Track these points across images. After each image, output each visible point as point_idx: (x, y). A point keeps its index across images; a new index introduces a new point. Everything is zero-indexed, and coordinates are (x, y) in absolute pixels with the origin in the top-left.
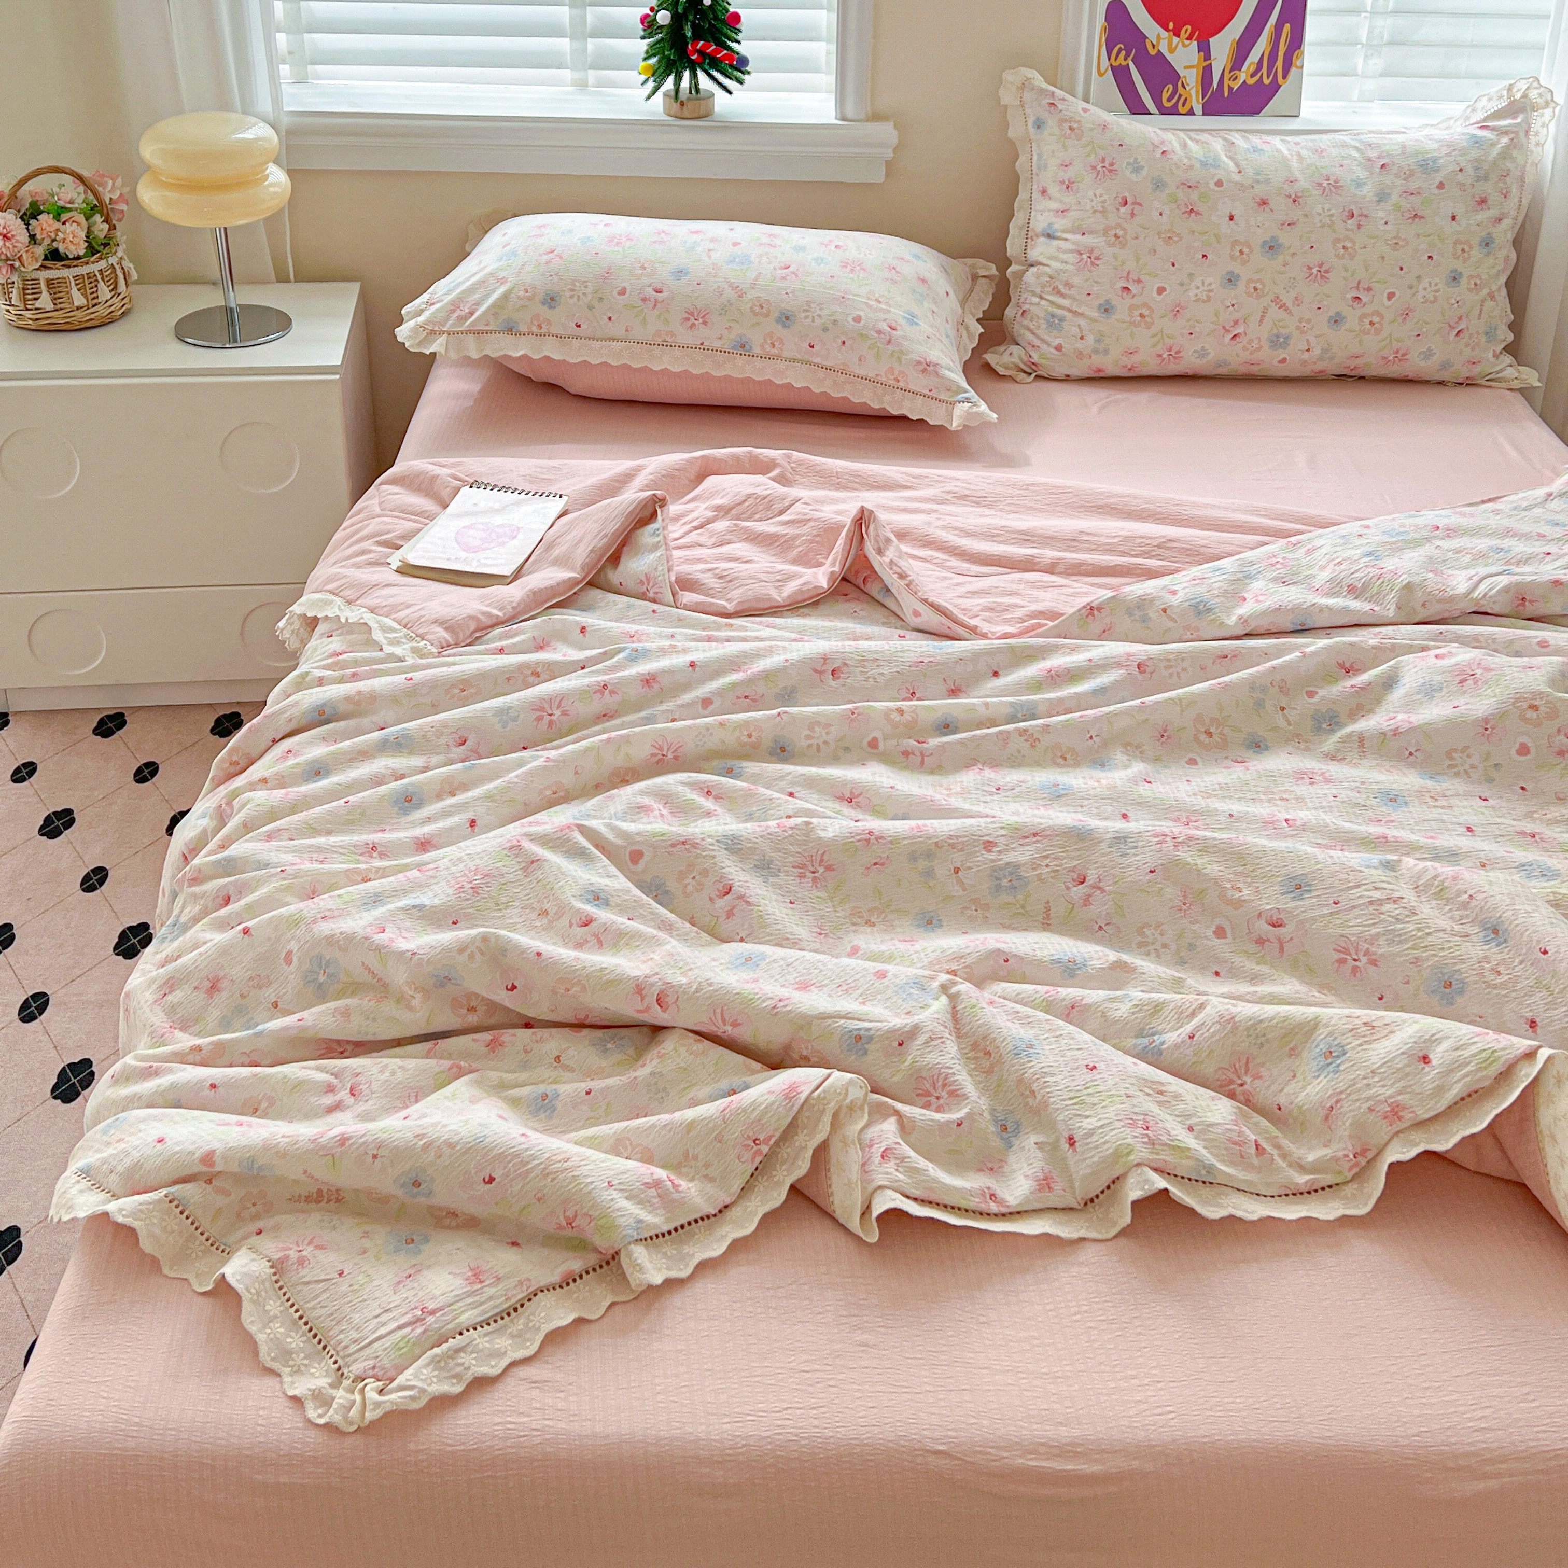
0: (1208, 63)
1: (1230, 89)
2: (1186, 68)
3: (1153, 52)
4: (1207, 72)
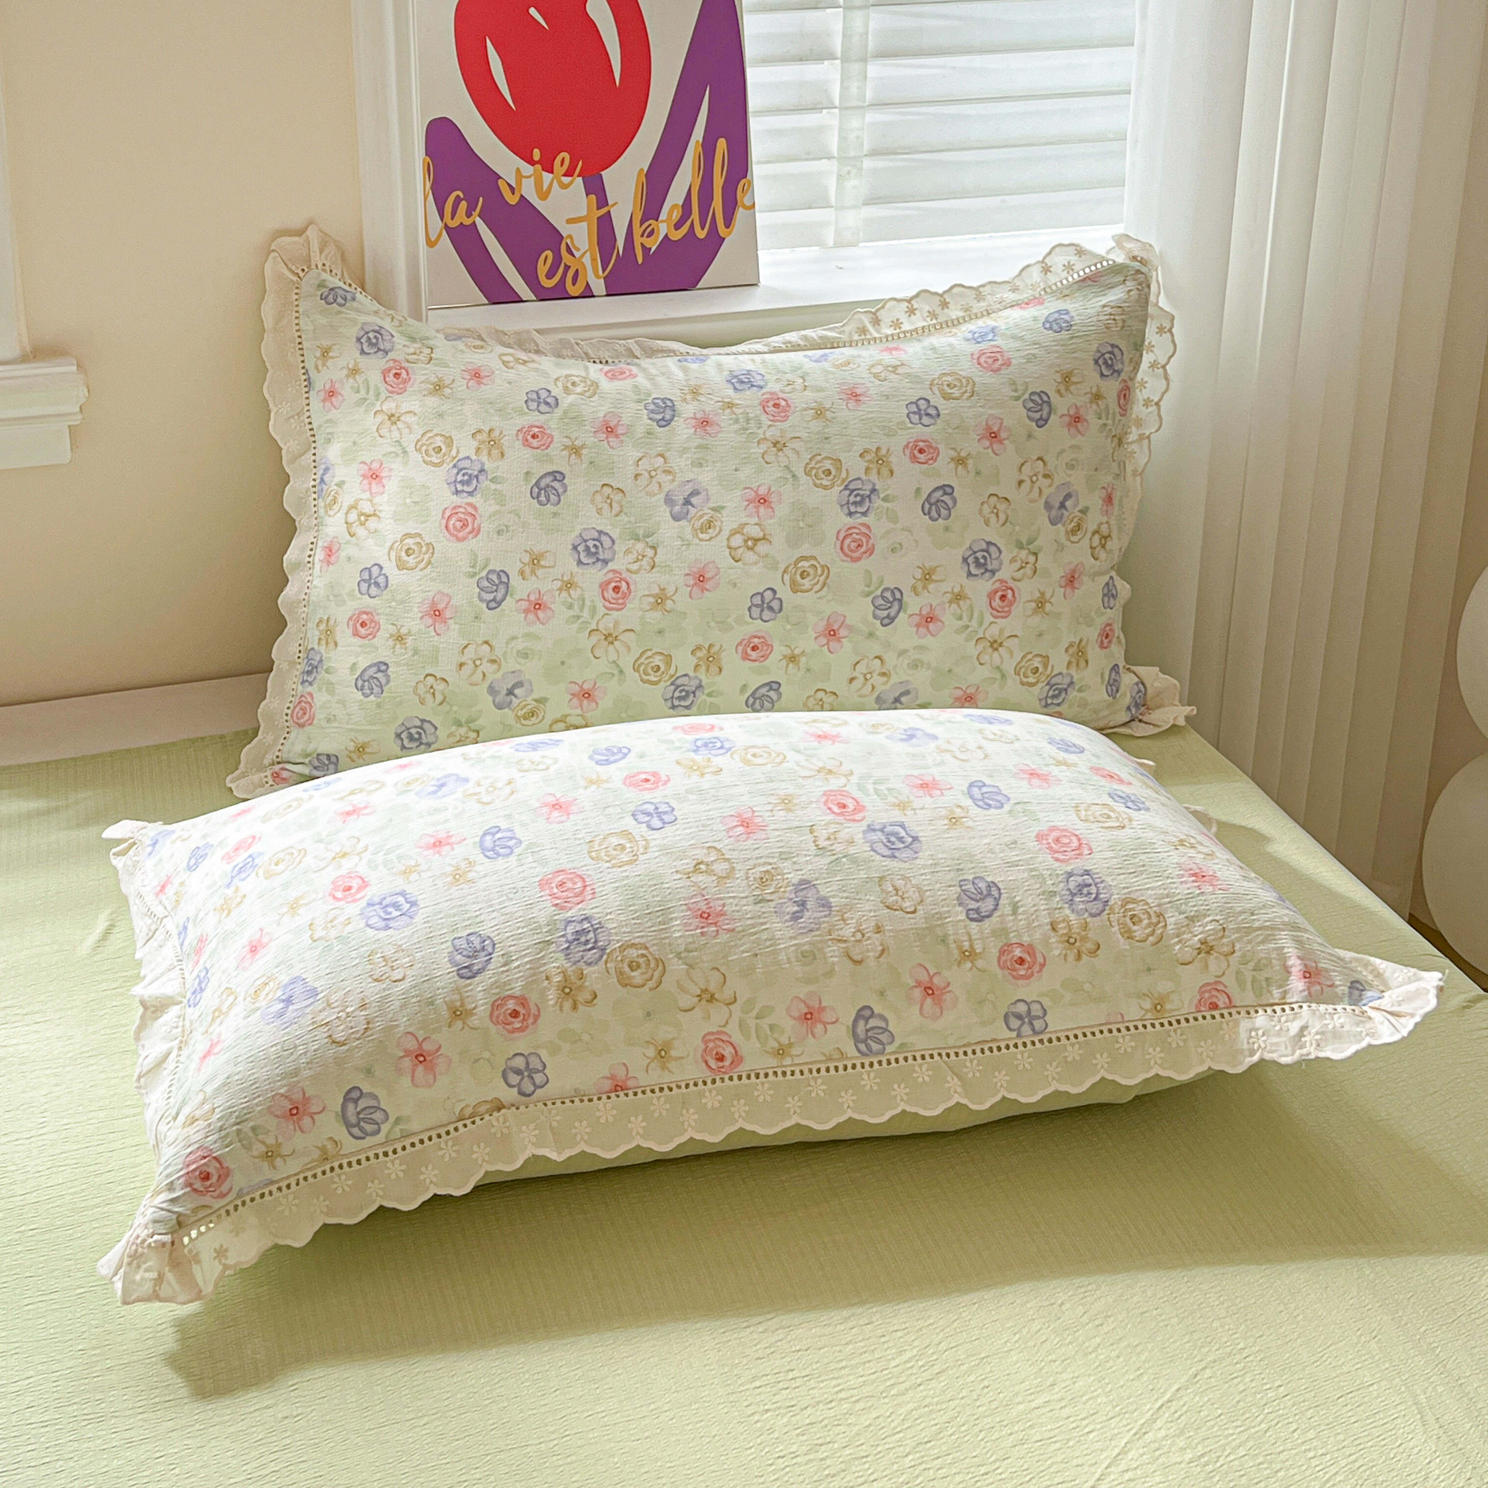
0: (603, 211)
1: (646, 250)
2: (570, 221)
3: (512, 200)
4: (605, 226)
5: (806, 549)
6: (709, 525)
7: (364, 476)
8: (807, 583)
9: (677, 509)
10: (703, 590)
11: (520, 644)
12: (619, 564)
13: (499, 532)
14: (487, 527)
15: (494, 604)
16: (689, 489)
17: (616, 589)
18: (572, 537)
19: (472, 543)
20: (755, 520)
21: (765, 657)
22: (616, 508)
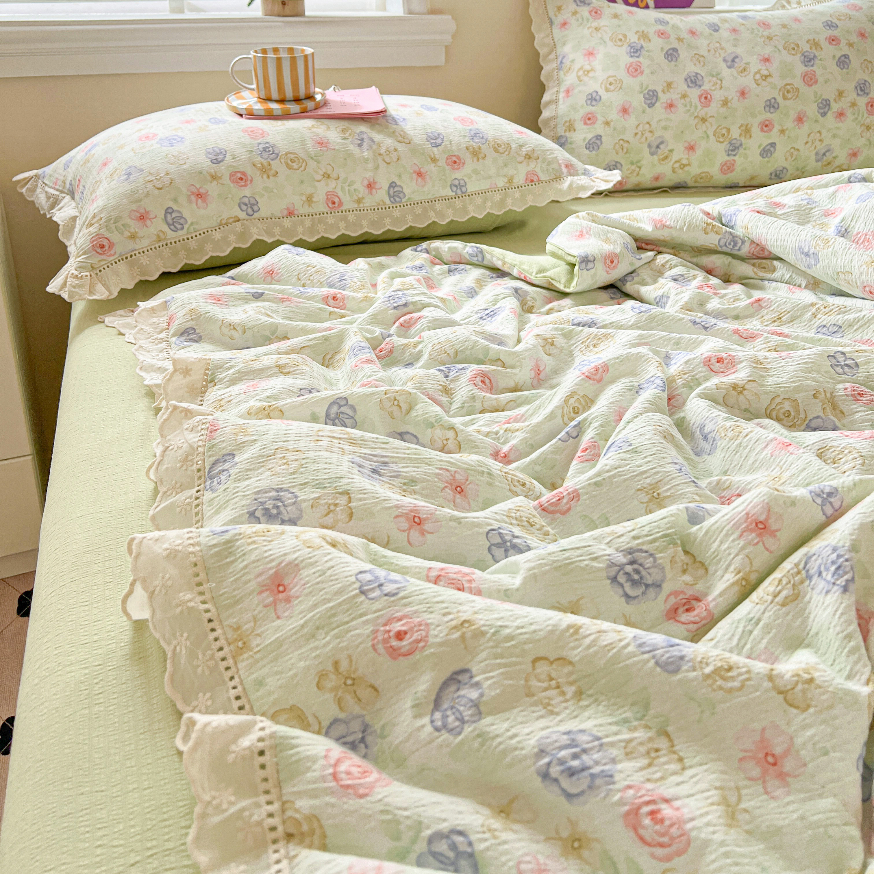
5: (788, 81)
6: (744, 70)
7: (585, 55)
8: (789, 96)
9: (729, 63)
10: (744, 98)
11: (663, 124)
12: (706, 86)
13: (652, 73)
14: (647, 71)
15: (651, 105)
16: (733, 55)
17: (706, 98)
18: (684, 75)
19: (640, 78)
20: (764, 68)
21: (770, 130)
22: (702, 64)
